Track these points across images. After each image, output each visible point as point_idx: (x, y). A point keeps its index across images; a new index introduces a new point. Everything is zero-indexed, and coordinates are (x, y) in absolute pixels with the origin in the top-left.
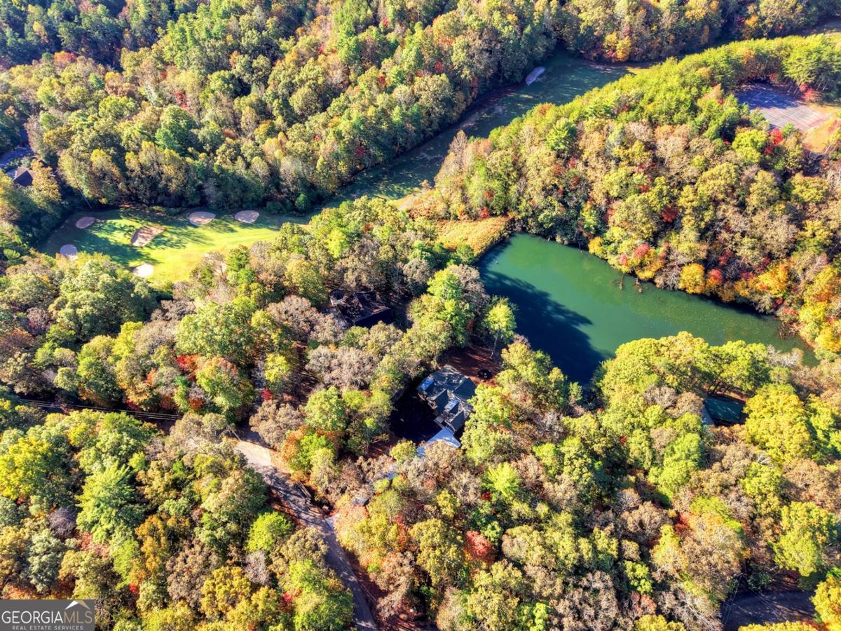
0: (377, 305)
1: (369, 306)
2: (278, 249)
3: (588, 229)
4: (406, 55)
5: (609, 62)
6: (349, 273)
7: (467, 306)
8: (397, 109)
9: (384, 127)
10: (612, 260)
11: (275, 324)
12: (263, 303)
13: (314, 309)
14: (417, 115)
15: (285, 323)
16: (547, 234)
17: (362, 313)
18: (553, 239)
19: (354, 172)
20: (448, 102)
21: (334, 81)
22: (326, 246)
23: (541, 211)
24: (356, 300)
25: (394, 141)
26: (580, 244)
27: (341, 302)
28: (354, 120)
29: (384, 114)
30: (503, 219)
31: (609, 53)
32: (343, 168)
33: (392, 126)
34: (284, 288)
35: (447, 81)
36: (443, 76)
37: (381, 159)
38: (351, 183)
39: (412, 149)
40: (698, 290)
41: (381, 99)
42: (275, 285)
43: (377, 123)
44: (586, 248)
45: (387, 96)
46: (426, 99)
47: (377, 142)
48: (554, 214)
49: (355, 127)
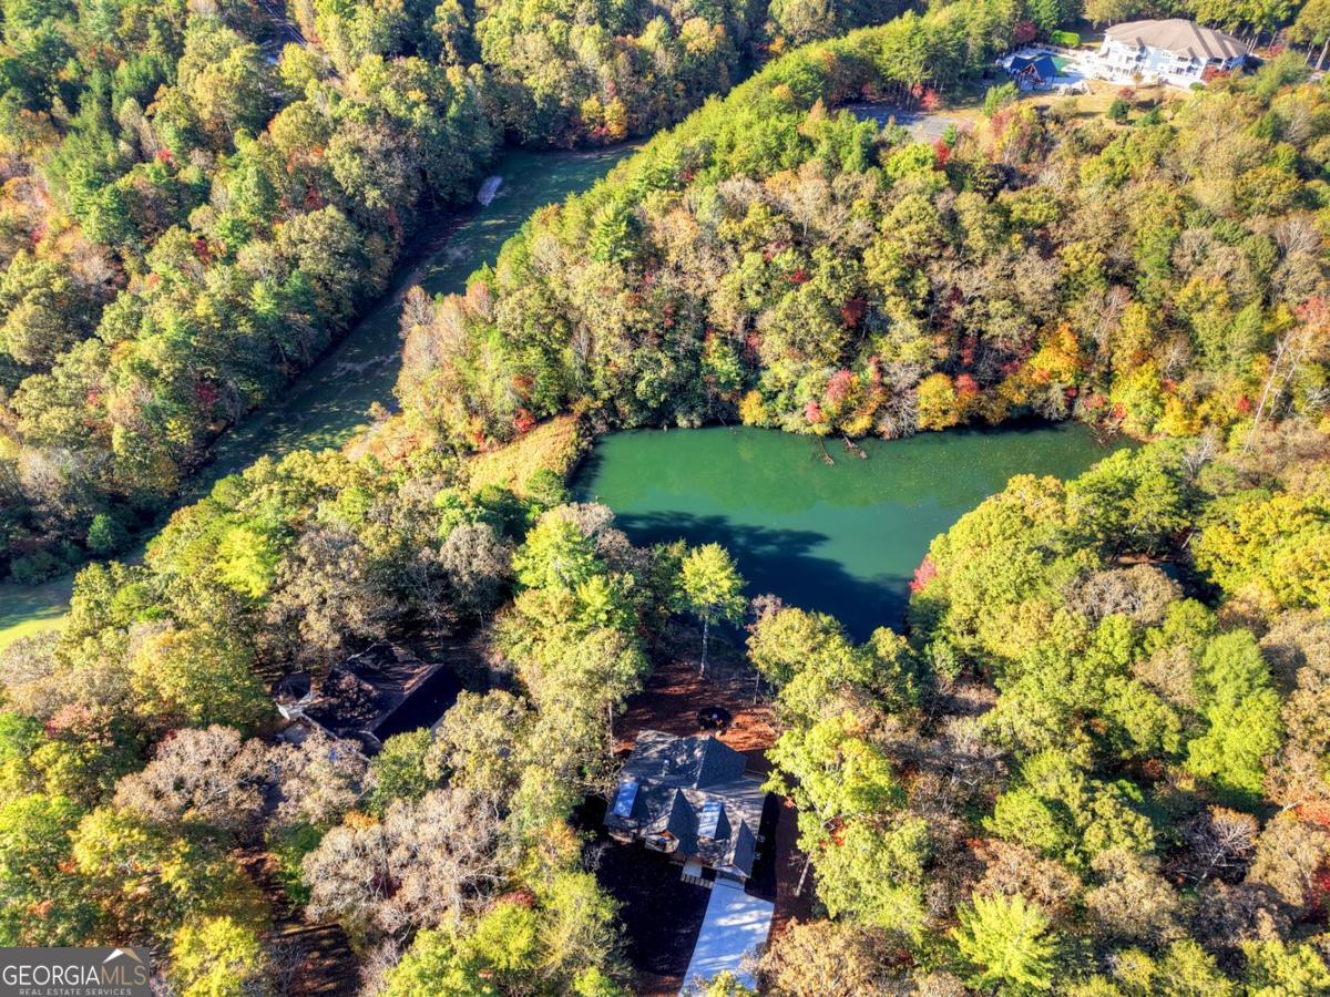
0: (406, 669)
1: (387, 680)
2: (86, 633)
3: (730, 383)
4: (235, 189)
5: (601, 145)
6: (311, 617)
7: (629, 580)
8: (258, 290)
9: (245, 327)
10: (792, 422)
11: (160, 835)
12: (90, 790)
13: (256, 744)
14: (305, 293)
15: (189, 815)
16: (658, 419)
17: (380, 704)
18: (673, 425)
19: (210, 440)
20: (357, 258)
21: (92, 280)
22: (219, 579)
23: (635, 378)
24: (348, 680)
25: (275, 355)
26: (722, 416)
27: (312, 698)
28: (171, 329)
29: (234, 306)
30: (565, 420)
31: (595, 129)
32: (179, 432)
33: (258, 321)
34: (139, 724)
35: (341, 217)
36: (331, 210)
37: (258, 396)
38: (208, 463)
39: (317, 362)
40: (952, 419)
41: (217, 280)
42: (114, 725)
43: (224, 327)
44: (735, 421)
45: (228, 270)
46: (312, 261)
47: (237, 366)
48: (663, 373)
49: (175, 345)
